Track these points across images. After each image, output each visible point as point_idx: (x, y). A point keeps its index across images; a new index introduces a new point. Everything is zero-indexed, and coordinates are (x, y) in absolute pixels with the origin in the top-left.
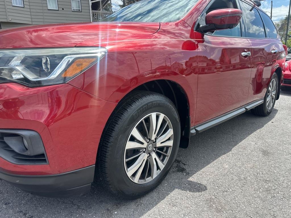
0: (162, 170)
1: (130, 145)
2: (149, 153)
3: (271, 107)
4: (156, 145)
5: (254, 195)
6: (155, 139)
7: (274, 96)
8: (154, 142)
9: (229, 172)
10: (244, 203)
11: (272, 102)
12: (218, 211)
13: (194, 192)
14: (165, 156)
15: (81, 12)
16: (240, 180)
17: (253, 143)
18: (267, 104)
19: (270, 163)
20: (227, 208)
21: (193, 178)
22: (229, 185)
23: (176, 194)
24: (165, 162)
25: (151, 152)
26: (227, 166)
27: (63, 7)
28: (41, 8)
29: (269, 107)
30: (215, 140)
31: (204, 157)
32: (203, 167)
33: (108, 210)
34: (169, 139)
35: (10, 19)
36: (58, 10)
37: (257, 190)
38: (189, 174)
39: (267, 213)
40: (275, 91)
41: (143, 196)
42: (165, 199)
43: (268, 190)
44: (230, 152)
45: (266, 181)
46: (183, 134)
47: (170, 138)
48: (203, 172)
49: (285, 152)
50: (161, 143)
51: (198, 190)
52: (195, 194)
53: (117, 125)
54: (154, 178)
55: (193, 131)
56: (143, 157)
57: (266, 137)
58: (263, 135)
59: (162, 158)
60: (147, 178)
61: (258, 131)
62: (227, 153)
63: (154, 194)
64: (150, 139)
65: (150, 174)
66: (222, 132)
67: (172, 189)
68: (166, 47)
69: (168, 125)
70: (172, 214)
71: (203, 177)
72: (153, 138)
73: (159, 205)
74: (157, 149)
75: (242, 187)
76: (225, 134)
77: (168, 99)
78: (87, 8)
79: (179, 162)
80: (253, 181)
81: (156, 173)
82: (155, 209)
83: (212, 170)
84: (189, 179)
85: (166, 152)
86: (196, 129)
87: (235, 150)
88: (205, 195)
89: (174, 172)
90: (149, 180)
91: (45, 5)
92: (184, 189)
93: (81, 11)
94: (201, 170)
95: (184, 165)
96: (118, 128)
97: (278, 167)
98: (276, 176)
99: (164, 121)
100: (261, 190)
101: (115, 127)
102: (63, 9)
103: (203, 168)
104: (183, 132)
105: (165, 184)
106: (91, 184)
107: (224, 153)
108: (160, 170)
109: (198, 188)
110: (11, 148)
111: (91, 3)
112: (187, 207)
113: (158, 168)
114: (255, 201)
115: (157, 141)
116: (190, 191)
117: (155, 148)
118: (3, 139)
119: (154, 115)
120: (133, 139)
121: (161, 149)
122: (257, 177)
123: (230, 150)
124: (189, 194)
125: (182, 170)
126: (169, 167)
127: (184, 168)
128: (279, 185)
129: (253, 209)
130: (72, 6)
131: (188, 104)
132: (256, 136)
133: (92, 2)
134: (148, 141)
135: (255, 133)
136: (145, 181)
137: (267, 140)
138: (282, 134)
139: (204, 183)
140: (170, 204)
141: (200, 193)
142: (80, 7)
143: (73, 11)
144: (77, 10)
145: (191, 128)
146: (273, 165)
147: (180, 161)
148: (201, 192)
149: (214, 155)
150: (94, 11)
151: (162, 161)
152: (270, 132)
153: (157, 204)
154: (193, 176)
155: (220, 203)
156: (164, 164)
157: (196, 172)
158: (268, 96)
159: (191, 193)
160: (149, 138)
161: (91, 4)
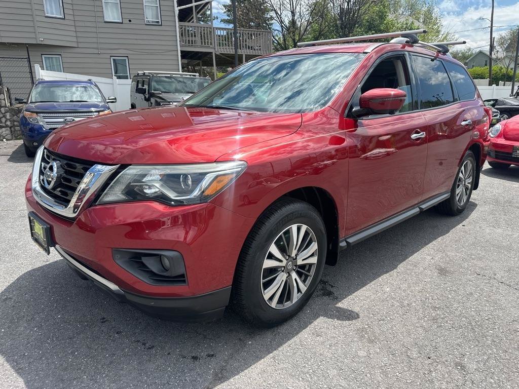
0: (303, 292)
1: (268, 264)
2: (289, 273)
3: (465, 201)
4: (297, 263)
5: (417, 325)
6: (296, 255)
7: (470, 186)
8: (294, 259)
9: (389, 297)
10: (402, 333)
11: (466, 194)
12: (371, 341)
13: (343, 320)
14: (307, 276)
15: (161, 25)
16: (402, 306)
17: (429, 258)
18: (457, 198)
19: (446, 285)
20: (381, 338)
21: (343, 304)
22: (387, 313)
23: (321, 322)
24: (307, 284)
25: (291, 271)
26: (388, 289)
27: (131, 17)
28: (93, 19)
29: (460, 202)
30: (376, 252)
31: (358, 277)
32: (357, 289)
33: (240, 339)
34: (312, 255)
35: (41, 39)
36: (122, 23)
37: (422, 319)
38: (338, 299)
39: (427, 344)
40: (471, 177)
41: (281, 325)
42: (308, 328)
43: (435, 319)
44: (395, 270)
45: (435, 308)
46: (331, 248)
47: (313, 253)
48: (356, 297)
49: (470, 270)
50: (303, 260)
51: (348, 318)
52: (344, 322)
53: (254, 242)
54: (293, 303)
55: (343, 244)
56: (282, 277)
57: (449, 248)
58: (445, 246)
59: (303, 278)
60: (285, 302)
61: (440, 239)
62: (390, 271)
63: (294, 323)
64: (289, 256)
65: (289, 298)
66: (387, 241)
67: (316, 317)
68: (310, 144)
69: (311, 238)
70: (316, 344)
71: (355, 303)
72: (293, 255)
73: (299, 335)
74: (297, 267)
75: (404, 314)
76: (391, 243)
77: (311, 207)
78: (171, 19)
79: (325, 283)
80: (418, 308)
81: (296, 297)
82: (296, 339)
83: (367, 294)
84: (337, 305)
85: (309, 271)
86: (348, 240)
87: (401, 267)
88: (356, 324)
89: (318, 296)
90: (288, 304)
91: (99, 14)
92: (331, 317)
93: (160, 23)
94: (354, 294)
95: (332, 287)
96: (254, 244)
97: (455, 291)
98: (450, 302)
99: (307, 233)
100: (426, 319)
101: (253, 244)
102: (130, 21)
103: (356, 291)
104: (331, 246)
105: (307, 311)
106: (225, 307)
107: (387, 272)
108: (301, 293)
109: (349, 315)
110: (148, 268)
111: (177, 9)
112: (334, 337)
113: (299, 290)
114: (416, 331)
115: (298, 258)
116: (338, 319)
117: (296, 266)
118: (141, 259)
119: (294, 227)
120: (271, 256)
121: (303, 267)
122: (424, 303)
123: (395, 267)
124: (337, 322)
125: (329, 294)
126: (312, 290)
127: (332, 290)
128: (451, 312)
129: (412, 340)
130: (145, 16)
131: (336, 211)
132: (435, 248)
133: (179, 8)
134: (287, 257)
135: (434, 242)
136: (284, 306)
137: (449, 253)
138: (473, 244)
139: (356, 309)
140: (313, 334)
141: (351, 322)
142: (160, 17)
143: (146, 25)
144: (153, 22)
145: (340, 240)
146: (449, 288)
147: (327, 282)
148: (352, 320)
149: (373, 273)
150: (182, 23)
151: (304, 282)
152: (456, 241)
153: (297, 333)
154: (343, 301)
155: (373, 332)
156: (305, 286)
157: (346, 296)
158: (459, 185)
159: (340, 322)
160: (288, 254)
161: (177, 13)
